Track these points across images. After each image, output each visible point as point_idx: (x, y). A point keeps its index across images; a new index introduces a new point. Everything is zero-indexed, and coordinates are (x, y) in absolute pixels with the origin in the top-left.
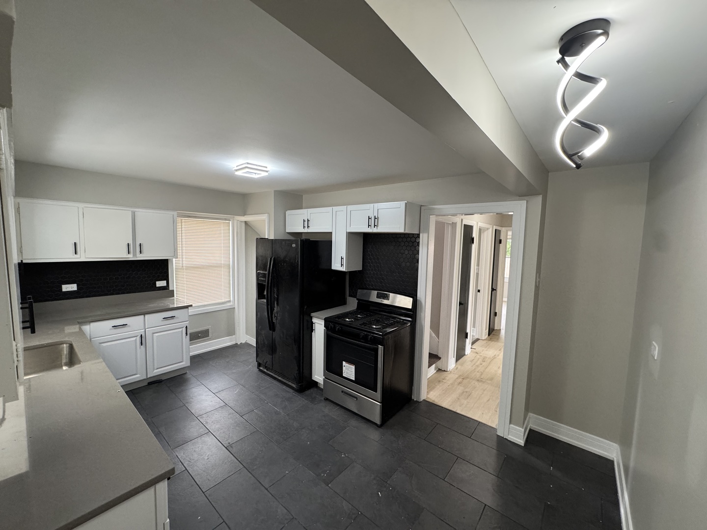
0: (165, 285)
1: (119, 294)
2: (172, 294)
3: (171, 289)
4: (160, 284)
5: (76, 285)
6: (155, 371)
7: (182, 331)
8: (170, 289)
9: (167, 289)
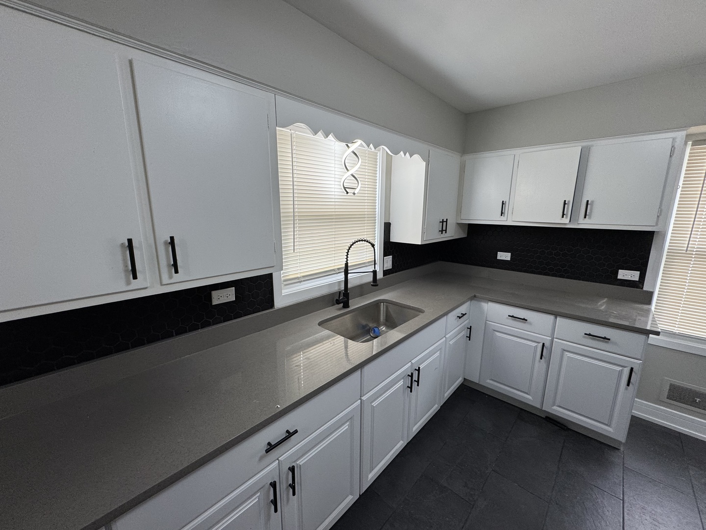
0: (636, 278)
1: (556, 276)
2: (647, 298)
3: (646, 287)
4: (624, 274)
5: (510, 254)
6: (555, 408)
7: (621, 372)
8: (645, 289)
9: (637, 287)
